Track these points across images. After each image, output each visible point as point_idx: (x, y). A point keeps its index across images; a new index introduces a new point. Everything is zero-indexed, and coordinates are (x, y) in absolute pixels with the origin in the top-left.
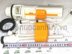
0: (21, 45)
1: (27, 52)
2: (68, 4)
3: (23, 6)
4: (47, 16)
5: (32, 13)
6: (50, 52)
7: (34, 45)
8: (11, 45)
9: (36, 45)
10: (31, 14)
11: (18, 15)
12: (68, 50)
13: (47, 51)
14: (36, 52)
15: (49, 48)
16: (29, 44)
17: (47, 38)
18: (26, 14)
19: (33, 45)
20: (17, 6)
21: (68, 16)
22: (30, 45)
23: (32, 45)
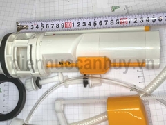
0: (60, 26)
7: (92, 23)
8: (35, 26)
9: (98, 23)
16: (80, 21)
19: (90, 24)
22: (82, 24)
23: (87, 24)
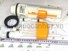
1: (29, 47)
2: (66, 6)
3: (26, 6)
4: (48, 17)
5: (35, 13)
6: (48, 48)
10: (33, 13)
11: (22, 14)
12: (64, 48)
13: (46, 47)
14: (37, 47)
15: (48, 45)
17: (47, 36)
18: (29, 13)
20: (22, 5)
21: (66, 18)
